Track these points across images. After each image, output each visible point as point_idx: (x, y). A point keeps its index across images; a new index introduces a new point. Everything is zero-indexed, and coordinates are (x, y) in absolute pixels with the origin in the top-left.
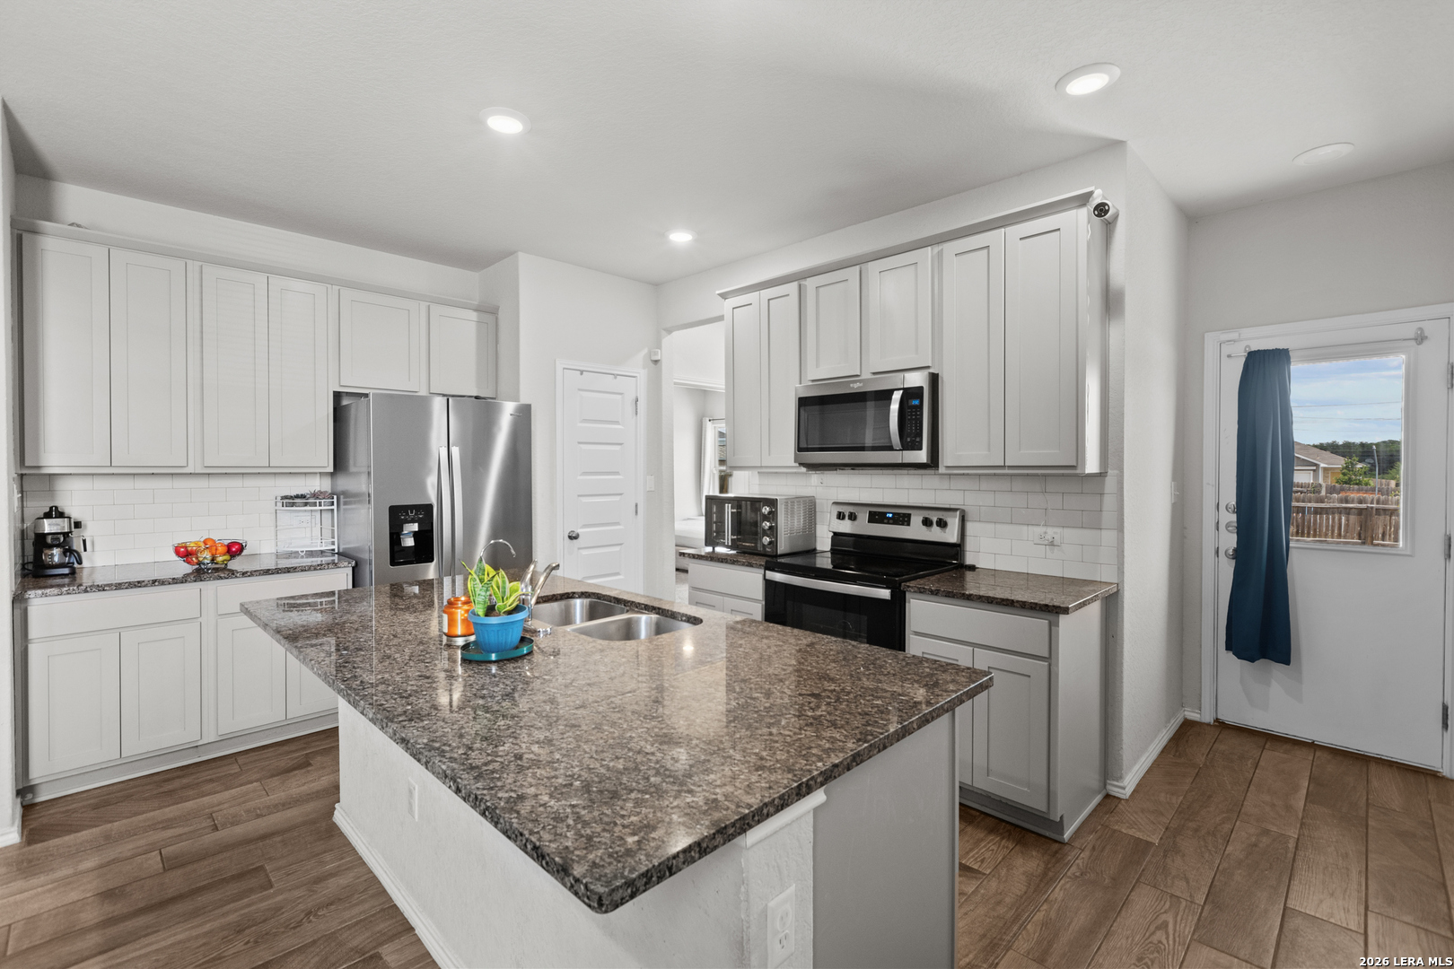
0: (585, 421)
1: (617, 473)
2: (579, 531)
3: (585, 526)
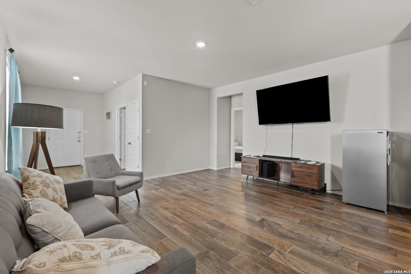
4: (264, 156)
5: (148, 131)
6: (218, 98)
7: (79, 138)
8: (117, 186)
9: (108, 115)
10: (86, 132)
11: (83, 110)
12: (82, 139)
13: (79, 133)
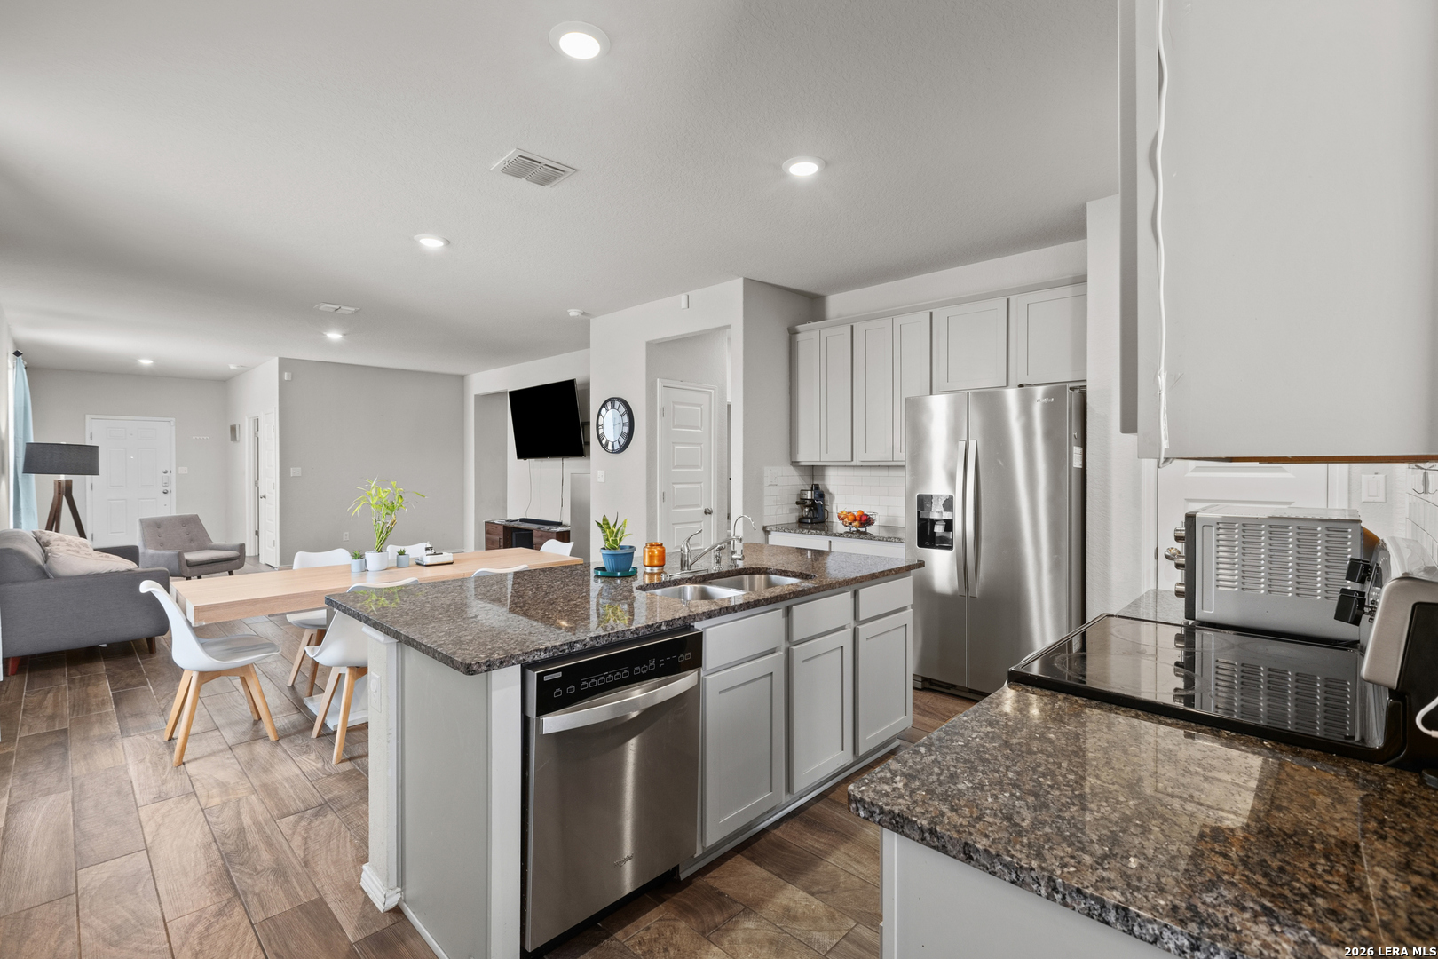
4: (522, 520)
5: (295, 471)
6: (475, 396)
7: (166, 485)
8: (187, 561)
9: (233, 429)
10: (183, 470)
11: (174, 419)
12: (173, 487)
13: (166, 472)
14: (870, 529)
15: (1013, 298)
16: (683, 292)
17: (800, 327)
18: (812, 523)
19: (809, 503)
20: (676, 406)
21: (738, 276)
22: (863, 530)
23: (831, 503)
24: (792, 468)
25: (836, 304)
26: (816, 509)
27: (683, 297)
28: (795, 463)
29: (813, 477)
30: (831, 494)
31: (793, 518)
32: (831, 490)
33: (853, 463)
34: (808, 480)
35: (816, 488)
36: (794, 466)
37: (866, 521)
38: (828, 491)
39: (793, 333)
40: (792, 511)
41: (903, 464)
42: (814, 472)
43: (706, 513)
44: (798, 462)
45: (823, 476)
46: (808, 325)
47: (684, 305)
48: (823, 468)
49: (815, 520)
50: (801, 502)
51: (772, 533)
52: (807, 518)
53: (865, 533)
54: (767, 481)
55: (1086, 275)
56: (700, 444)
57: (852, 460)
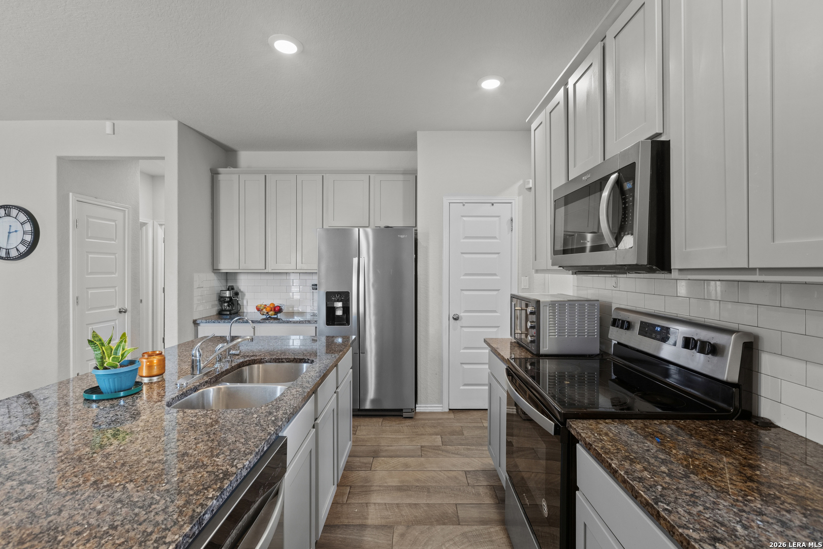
0: (466, 238)
1: (495, 275)
2: (462, 314)
3: (466, 311)
14: (279, 316)
15: (372, 176)
16: (108, 119)
17: (221, 170)
18: (230, 314)
19: (227, 299)
20: (90, 220)
21: (174, 119)
22: (276, 316)
23: (243, 299)
24: (213, 274)
25: (245, 157)
26: (233, 303)
27: (108, 125)
28: (216, 270)
29: (227, 280)
30: (242, 292)
31: (214, 311)
32: (242, 290)
33: (265, 271)
34: (224, 283)
35: (231, 288)
36: (215, 273)
37: (278, 310)
38: (240, 290)
39: (214, 174)
40: (213, 306)
41: (316, 271)
42: (229, 277)
43: (120, 312)
44: (219, 270)
45: (235, 280)
46: (228, 169)
47: (109, 130)
48: (236, 274)
49: (232, 312)
50: (221, 299)
51: (201, 324)
52: (226, 310)
53: (276, 319)
54: (196, 285)
55: (417, 171)
56: (115, 254)
57: (265, 269)
